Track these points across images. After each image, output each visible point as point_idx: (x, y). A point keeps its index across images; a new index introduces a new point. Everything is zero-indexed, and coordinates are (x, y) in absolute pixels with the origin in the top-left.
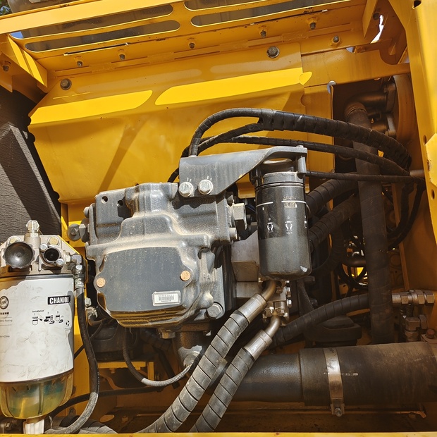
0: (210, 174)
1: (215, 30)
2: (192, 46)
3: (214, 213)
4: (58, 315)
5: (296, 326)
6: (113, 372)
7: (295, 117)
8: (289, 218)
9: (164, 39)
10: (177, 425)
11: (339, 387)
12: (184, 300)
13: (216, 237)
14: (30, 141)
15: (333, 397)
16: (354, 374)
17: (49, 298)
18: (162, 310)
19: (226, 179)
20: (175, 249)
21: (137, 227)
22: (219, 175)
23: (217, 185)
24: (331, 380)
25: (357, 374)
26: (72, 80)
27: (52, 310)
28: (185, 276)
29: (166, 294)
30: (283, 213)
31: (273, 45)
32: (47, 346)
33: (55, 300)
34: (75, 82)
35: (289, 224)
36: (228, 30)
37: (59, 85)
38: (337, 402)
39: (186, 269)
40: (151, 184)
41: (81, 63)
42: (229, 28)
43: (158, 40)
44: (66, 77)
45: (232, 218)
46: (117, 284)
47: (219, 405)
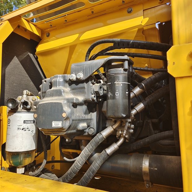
0: (82, 70)
1: (101, 4)
2: (93, 12)
3: (84, 88)
4: (28, 128)
5: (142, 142)
6: (71, 154)
7: (129, 42)
8: (117, 90)
9: (80, 11)
10: (69, 178)
11: (147, 174)
12: (63, 126)
13: (85, 99)
14: (37, 59)
15: (145, 178)
16: (155, 169)
17: (24, 121)
18: (56, 129)
19: (88, 72)
20: (61, 103)
21: (51, 93)
22: (86, 70)
23: (85, 75)
24: (143, 170)
25: (157, 169)
26: (50, 33)
27: (25, 126)
28: (64, 115)
29: (57, 122)
30: (115, 88)
31: (130, 7)
32: (23, 140)
33: (27, 122)
34: (51, 34)
35: (117, 93)
36: (107, 3)
37: (46, 35)
38: (147, 181)
39: (65, 112)
40: (58, 75)
41: (52, 25)
42: (107, 2)
43: (78, 12)
44: (48, 32)
45: (94, 90)
46: (41, 117)
47: (90, 173)
